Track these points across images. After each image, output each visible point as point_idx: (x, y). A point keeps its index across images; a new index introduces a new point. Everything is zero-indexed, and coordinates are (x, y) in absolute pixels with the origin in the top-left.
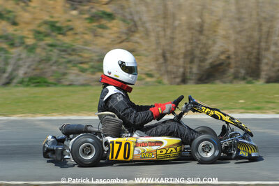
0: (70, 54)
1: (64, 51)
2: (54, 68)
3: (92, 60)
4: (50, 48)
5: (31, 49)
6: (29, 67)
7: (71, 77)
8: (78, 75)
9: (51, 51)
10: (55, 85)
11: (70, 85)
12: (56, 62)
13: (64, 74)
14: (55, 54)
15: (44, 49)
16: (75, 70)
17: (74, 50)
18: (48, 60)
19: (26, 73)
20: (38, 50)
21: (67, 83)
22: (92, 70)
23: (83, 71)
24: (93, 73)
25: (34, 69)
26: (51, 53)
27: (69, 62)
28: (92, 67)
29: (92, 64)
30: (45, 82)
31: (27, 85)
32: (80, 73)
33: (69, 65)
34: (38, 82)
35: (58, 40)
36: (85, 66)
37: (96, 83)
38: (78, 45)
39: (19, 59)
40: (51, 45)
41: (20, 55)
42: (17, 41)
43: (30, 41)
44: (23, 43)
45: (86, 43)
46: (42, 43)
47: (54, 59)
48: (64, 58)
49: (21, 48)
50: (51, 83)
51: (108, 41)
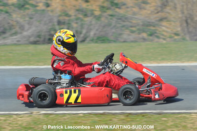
0: (124, 21)
1: (120, 19)
2: (114, 30)
3: (138, 25)
4: (111, 17)
5: (98, 18)
6: (97, 30)
7: (125, 36)
8: (129, 35)
9: (111, 19)
10: (115, 41)
11: (124, 42)
12: (114, 26)
13: (120, 34)
14: (114, 21)
15: (107, 18)
16: (127, 32)
17: (126, 18)
18: (109, 25)
19: (95, 34)
20: (103, 19)
21: (122, 40)
22: (138, 31)
23: (133, 32)
24: (139, 34)
25: (100, 32)
26: (111, 21)
27: (123, 26)
28: (139, 29)
29: (138, 27)
30: (108, 40)
31: (96, 42)
32: (131, 34)
33: (123, 28)
34: (103, 40)
35: (116, 12)
36: (134, 29)
37: (142, 40)
38: (129, 15)
39: (91, 25)
40: (111, 16)
41: (91, 22)
42: (89, 13)
43: (97, 13)
44: (92, 14)
45: (134, 14)
46: (105, 14)
47: (113, 24)
48: (120, 24)
49: (91, 18)
50: (112, 40)
51: (149, 12)
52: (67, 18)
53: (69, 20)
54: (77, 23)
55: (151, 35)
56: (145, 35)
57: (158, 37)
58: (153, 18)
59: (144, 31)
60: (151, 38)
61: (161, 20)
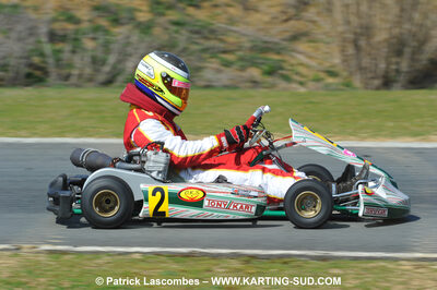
0: (206, 38)
1: (197, 32)
3: (240, 48)
4: (175, 28)
5: (145, 28)
7: (208, 75)
8: (219, 71)
9: (177, 32)
11: (207, 87)
12: (185, 50)
13: (198, 69)
14: (182, 37)
15: (166, 29)
16: (214, 64)
17: (213, 32)
18: (171, 46)
20: (157, 31)
21: (203, 83)
22: (240, 63)
23: (227, 64)
24: (243, 69)
26: (177, 35)
27: (205, 50)
28: (242, 59)
29: (240, 53)
32: (223, 68)
33: (205, 55)
35: (188, 15)
36: (229, 57)
37: (248, 84)
38: (219, 24)
39: (128, 44)
40: (177, 24)
41: (128, 37)
42: (124, 15)
43: (143, 16)
44: (132, 19)
45: (231, 21)
46: (162, 20)
47: (182, 45)
48: (197, 44)
49: (129, 27)
51: (266, 18)
52: (71, 27)
53: (77, 32)
54: (94, 39)
55: (270, 73)
56: (255, 73)
57: (287, 79)
58: (277, 33)
59: (254, 64)
60: (269, 79)
61: (295, 38)
